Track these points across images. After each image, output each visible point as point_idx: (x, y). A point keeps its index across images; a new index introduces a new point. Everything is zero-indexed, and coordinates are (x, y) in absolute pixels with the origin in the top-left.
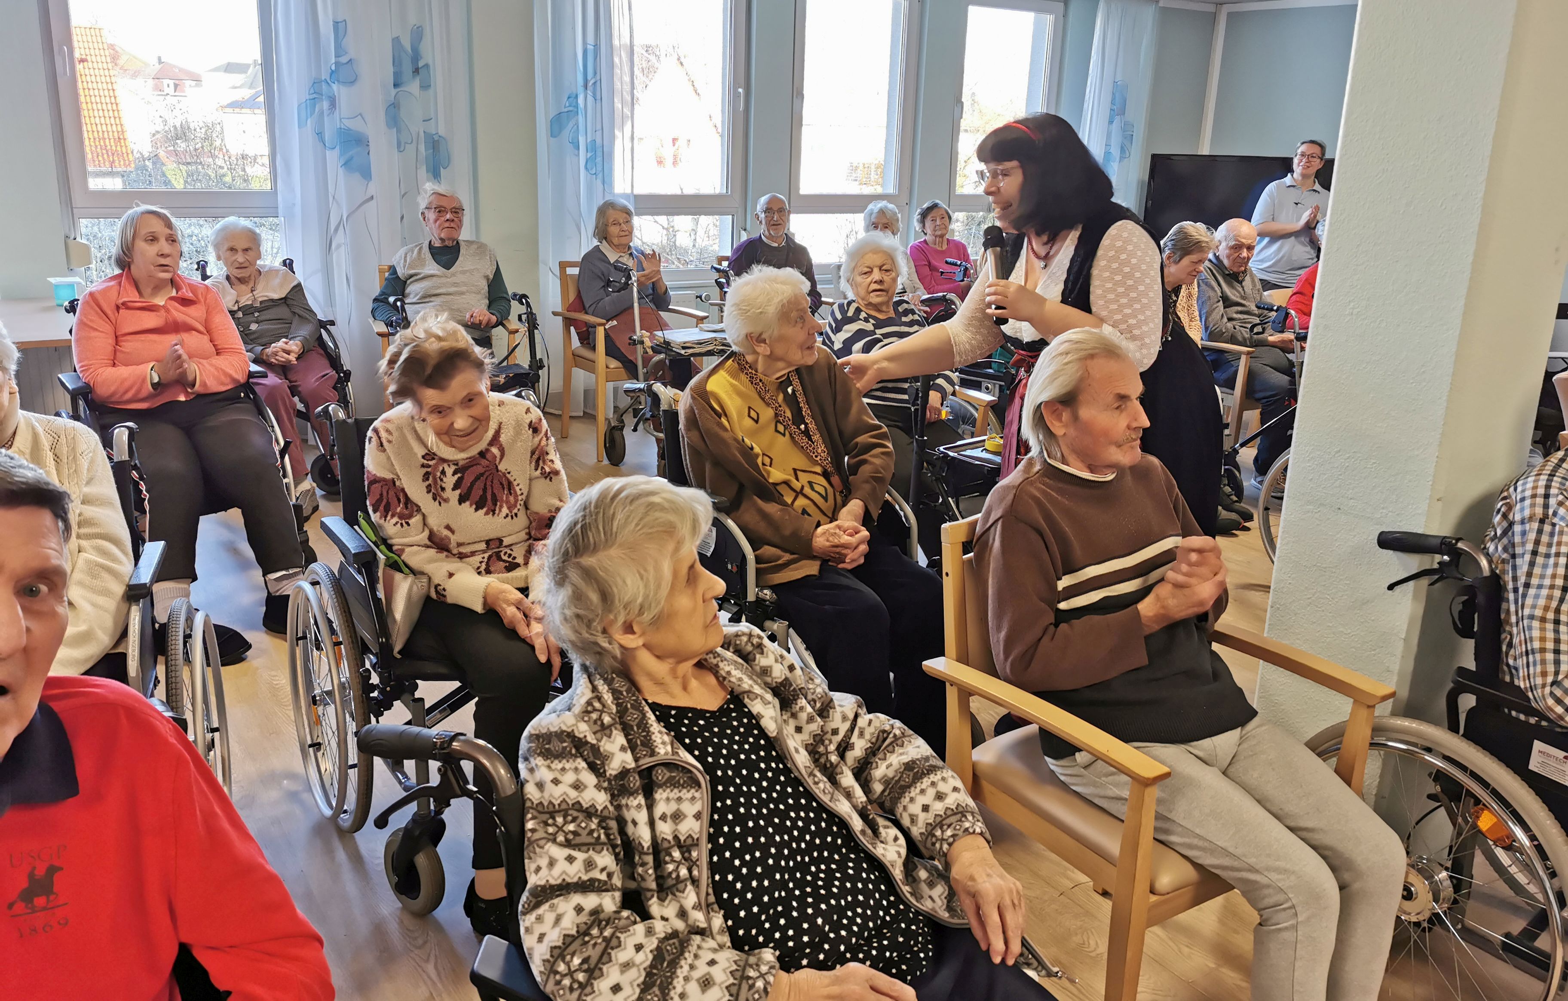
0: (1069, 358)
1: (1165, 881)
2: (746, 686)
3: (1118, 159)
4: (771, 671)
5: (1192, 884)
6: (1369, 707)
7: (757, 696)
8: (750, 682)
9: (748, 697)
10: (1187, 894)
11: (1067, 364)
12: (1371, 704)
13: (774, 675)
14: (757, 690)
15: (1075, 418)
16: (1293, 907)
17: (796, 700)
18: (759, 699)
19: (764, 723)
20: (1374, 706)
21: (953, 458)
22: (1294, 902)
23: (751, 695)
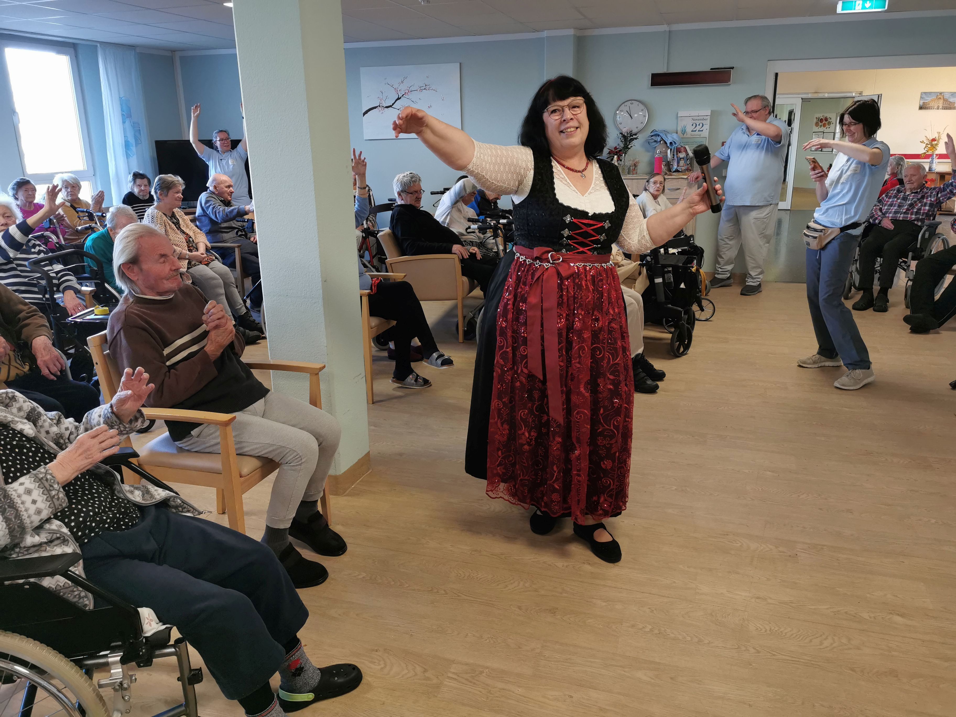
0: (129, 239)
1: (245, 471)
2: (10, 419)
3: (134, 145)
4: (23, 408)
5: (260, 468)
6: (316, 374)
7: (17, 422)
8: (12, 417)
9: (12, 423)
10: (258, 473)
11: (128, 242)
12: (317, 373)
13: (24, 409)
14: (17, 419)
15: (141, 270)
16: (300, 457)
17: (40, 417)
18: (19, 423)
19: (25, 432)
20: (318, 374)
21: (81, 322)
22: (300, 454)
23: (14, 422)
